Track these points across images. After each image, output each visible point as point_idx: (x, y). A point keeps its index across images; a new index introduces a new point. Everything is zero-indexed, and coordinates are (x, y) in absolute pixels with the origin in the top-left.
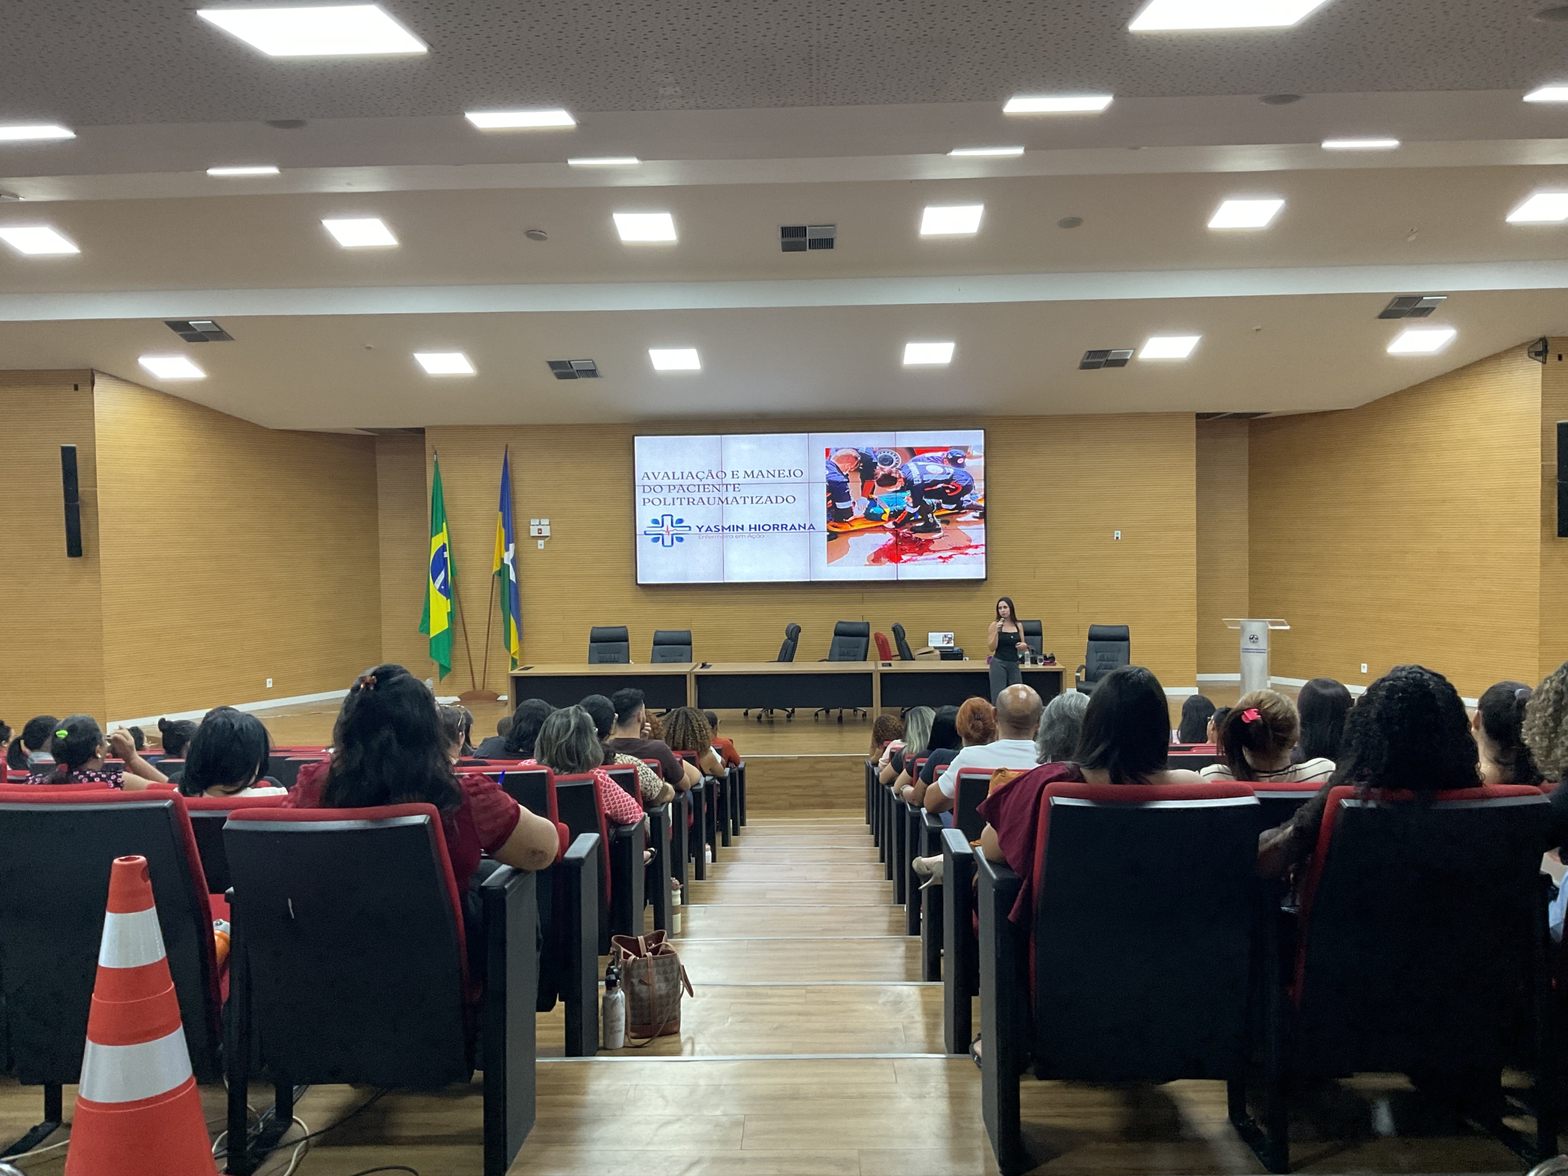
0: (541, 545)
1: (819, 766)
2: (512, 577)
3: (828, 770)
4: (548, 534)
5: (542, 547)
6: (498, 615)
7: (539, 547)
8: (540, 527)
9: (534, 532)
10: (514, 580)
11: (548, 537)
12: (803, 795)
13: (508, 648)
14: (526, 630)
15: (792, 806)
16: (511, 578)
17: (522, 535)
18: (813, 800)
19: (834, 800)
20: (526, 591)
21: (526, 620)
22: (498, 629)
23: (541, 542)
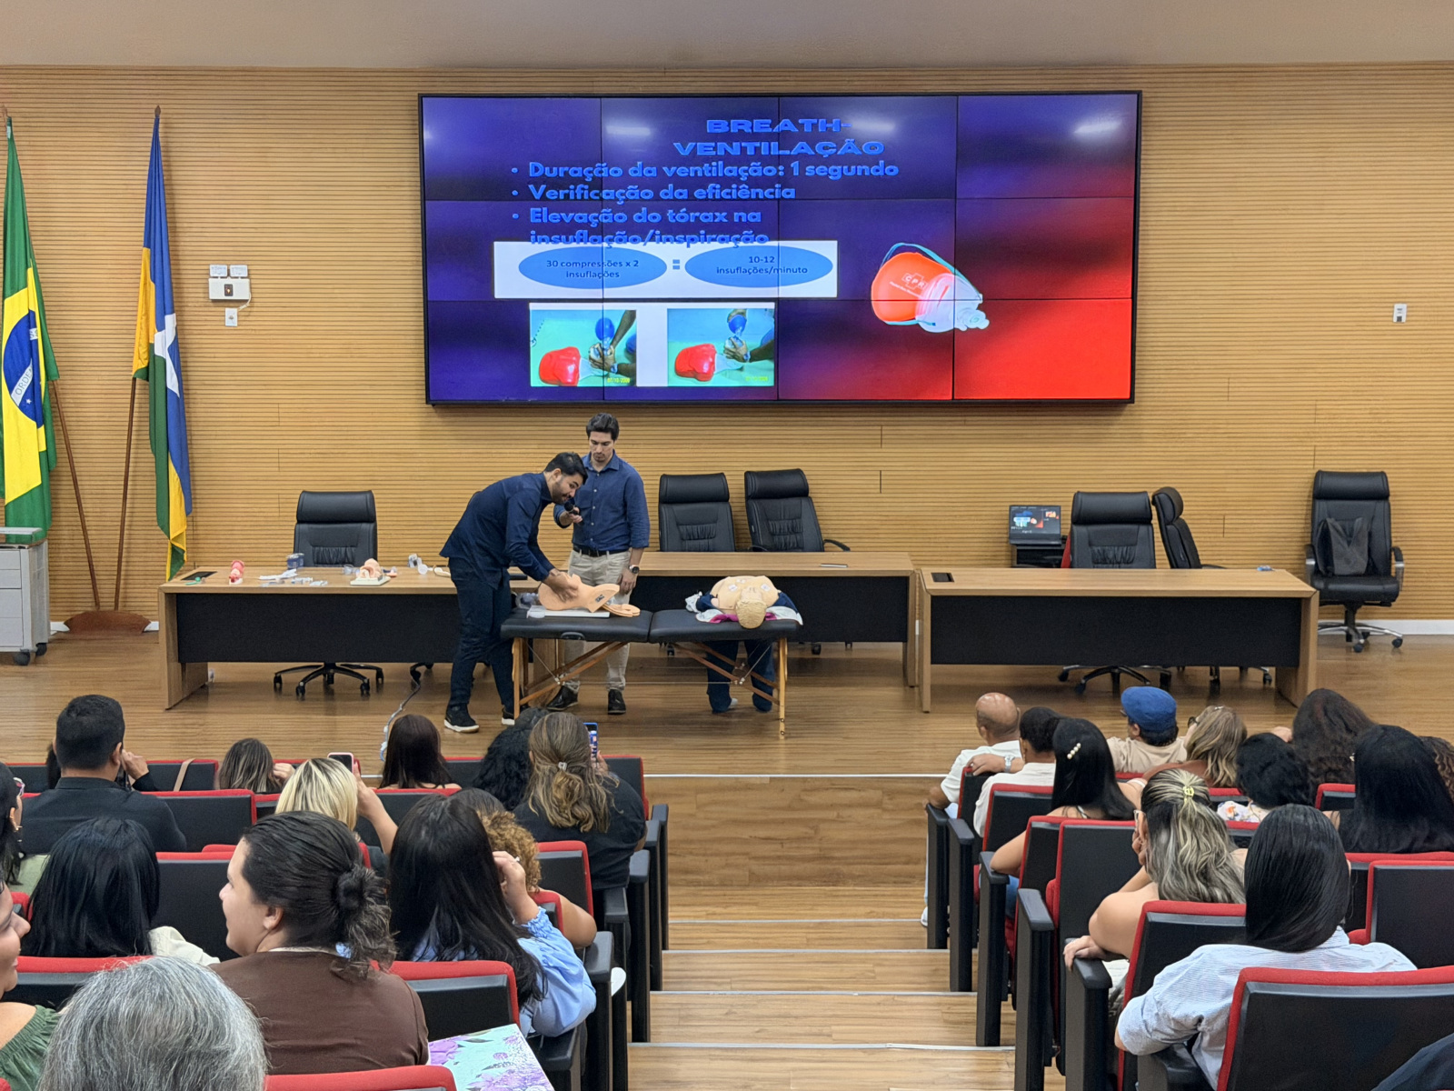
0: (231, 318)
1: (814, 798)
2: (172, 383)
3: (832, 806)
4: (247, 296)
5: (235, 323)
6: (145, 461)
7: (228, 323)
8: (229, 281)
9: (217, 292)
10: (176, 390)
11: (245, 301)
12: (779, 857)
13: (165, 527)
14: (201, 490)
15: (756, 880)
16: (169, 386)
17: (191, 296)
18: (799, 868)
19: (845, 869)
20: (201, 412)
21: (201, 471)
22: (144, 487)
23: (231, 312)
